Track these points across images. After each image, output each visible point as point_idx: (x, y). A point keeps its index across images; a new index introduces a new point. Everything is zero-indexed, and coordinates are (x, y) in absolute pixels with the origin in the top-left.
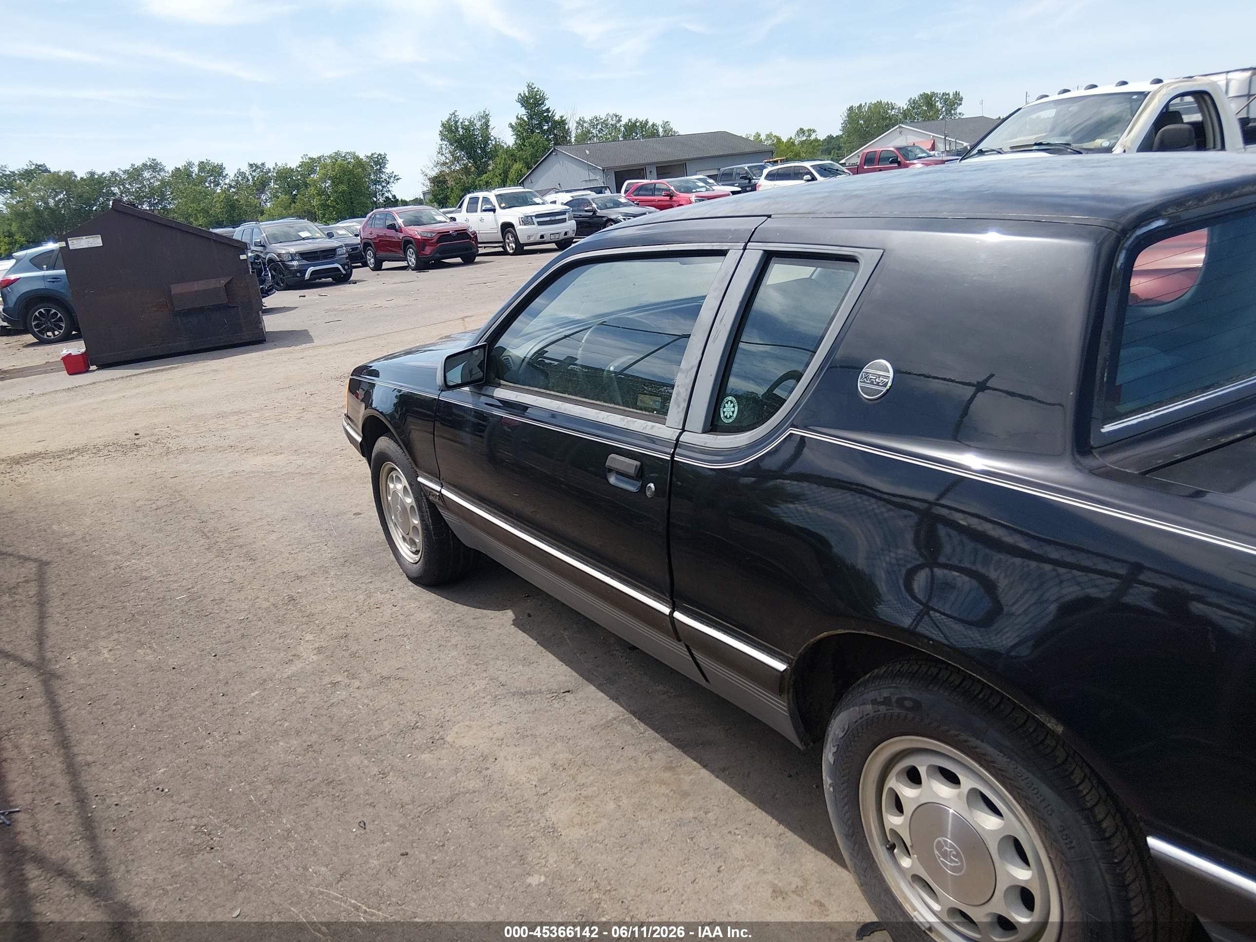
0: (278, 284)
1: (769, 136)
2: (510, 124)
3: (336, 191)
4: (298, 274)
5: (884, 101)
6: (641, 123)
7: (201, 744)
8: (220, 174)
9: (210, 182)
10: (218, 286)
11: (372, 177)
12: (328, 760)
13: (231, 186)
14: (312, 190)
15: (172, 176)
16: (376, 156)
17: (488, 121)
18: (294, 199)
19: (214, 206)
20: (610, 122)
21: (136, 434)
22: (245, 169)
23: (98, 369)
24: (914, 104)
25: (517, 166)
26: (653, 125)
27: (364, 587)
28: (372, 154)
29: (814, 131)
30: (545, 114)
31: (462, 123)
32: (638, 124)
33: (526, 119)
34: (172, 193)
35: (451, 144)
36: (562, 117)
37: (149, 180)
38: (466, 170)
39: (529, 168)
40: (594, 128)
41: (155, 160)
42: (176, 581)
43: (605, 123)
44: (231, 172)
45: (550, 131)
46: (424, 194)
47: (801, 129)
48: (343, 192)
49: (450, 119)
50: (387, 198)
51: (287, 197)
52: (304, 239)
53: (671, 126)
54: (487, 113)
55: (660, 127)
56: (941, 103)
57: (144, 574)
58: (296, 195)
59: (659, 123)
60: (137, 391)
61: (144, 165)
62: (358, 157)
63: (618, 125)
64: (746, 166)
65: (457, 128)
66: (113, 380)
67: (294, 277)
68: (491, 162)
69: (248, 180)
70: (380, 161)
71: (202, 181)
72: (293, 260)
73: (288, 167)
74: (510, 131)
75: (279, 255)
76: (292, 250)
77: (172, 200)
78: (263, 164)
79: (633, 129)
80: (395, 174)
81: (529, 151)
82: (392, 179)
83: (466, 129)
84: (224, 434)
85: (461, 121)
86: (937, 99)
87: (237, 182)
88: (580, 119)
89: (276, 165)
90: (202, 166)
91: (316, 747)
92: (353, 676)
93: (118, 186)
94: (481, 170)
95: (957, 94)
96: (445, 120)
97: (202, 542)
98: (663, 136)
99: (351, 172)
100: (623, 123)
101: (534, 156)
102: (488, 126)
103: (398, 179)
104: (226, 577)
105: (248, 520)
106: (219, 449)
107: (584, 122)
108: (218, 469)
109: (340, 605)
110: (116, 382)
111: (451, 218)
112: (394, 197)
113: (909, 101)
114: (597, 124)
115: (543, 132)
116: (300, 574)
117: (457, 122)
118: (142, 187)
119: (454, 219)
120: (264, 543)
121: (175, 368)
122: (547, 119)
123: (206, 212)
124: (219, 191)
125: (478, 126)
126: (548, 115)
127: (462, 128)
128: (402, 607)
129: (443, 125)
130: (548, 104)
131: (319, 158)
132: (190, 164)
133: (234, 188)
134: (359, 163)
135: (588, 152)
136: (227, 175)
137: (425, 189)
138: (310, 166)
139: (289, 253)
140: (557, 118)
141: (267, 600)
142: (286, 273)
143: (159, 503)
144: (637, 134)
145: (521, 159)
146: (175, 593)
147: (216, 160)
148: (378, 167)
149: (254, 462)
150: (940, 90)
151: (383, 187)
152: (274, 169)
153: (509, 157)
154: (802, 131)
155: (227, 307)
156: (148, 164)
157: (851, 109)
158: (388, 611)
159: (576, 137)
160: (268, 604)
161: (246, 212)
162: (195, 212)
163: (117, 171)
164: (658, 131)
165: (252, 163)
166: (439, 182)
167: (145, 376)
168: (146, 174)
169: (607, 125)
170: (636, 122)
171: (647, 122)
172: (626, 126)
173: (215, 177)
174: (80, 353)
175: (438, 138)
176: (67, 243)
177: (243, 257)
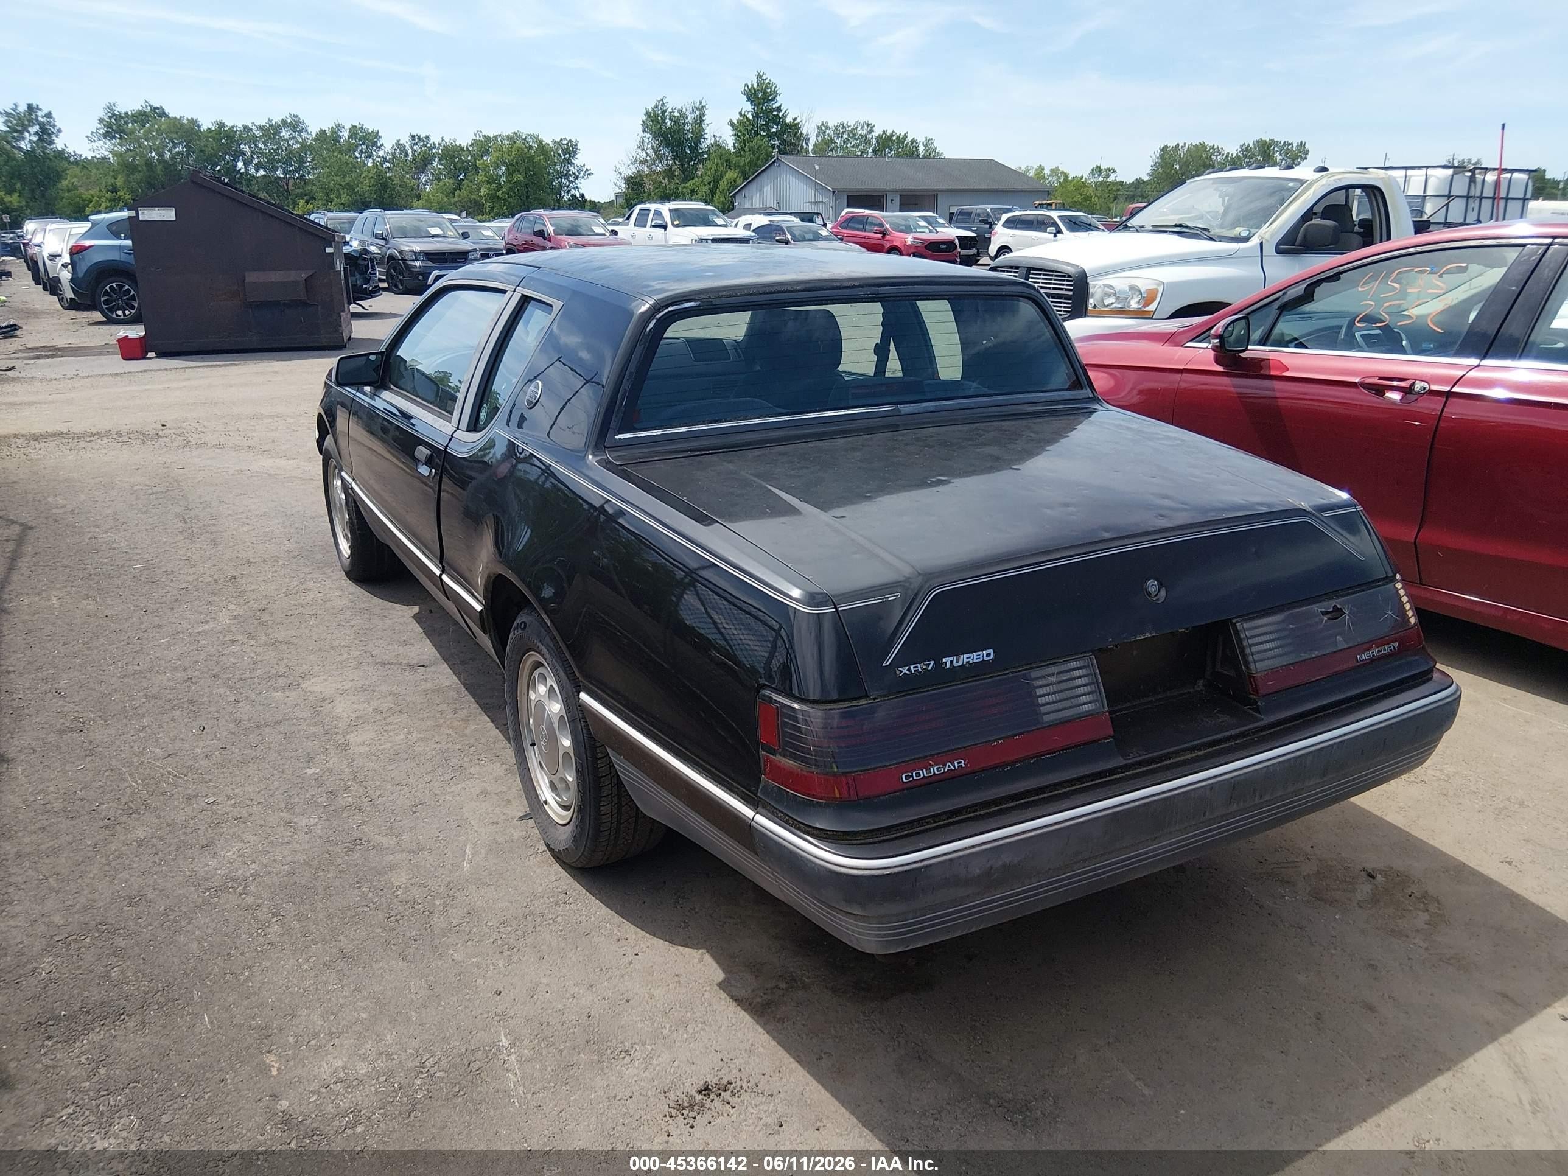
0: (396, 286)
1: (1054, 171)
2: (731, 121)
3: (510, 181)
4: (420, 277)
5: (1209, 143)
6: (898, 137)
7: (105, 668)
8: (374, 144)
9: (361, 152)
10: (298, 279)
11: (558, 168)
12: (199, 689)
13: (385, 160)
14: (481, 177)
15: (316, 140)
16: (566, 142)
17: (704, 115)
18: (459, 185)
19: (362, 183)
20: (860, 131)
21: (163, 426)
22: (405, 140)
23: (156, 357)
24: (1246, 150)
25: (731, 175)
26: (913, 141)
27: (302, 576)
28: (561, 140)
29: (1114, 172)
30: (775, 113)
31: (670, 113)
32: (894, 138)
33: (751, 118)
34: (313, 160)
35: (655, 138)
36: (795, 119)
37: (287, 141)
38: (669, 173)
39: (745, 179)
40: (838, 137)
41: (297, 116)
42: (139, 554)
43: (853, 132)
44: (387, 143)
45: (779, 135)
46: (616, 196)
47: (1098, 167)
48: (518, 183)
49: (657, 107)
50: (574, 196)
51: (451, 181)
52: (433, 236)
53: (935, 144)
54: (703, 104)
55: (921, 145)
56: (1281, 155)
57: (115, 545)
58: (463, 180)
59: (921, 139)
60: (185, 384)
61: (284, 122)
62: (541, 142)
63: (869, 136)
64: (988, 208)
65: (663, 119)
66: (166, 370)
67: (414, 280)
68: (701, 166)
69: (407, 155)
70: (569, 150)
71: (350, 149)
72: (416, 259)
73: (458, 144)
74: (729, 131)
75: (401, 252)
76: (417, 248)
77: (313, 168)
78: (427, 137)
79: (886, 142)
80: (586, 167)
81: (747, 157)
82: (582, 173)
83: (675, 120)
84: (249, 434)
85: (669, 110)
86: (1276, 149)
87: (394, 155)
88: (823, 124)
89: (443, 140)
90: (354, 131)
91: (193, 680)
92: (251, 637)
93: (248, 144)
94: (688, 175)
95: (1301, 145)
96: (650, 106)
97: (179, 524)
98: (925, 157)
99: (531, 159)
100: (875, 134)
101: (754, 165)
102: (702, 120)
103: (589, 174)
104: (185, 555)
105: (230, 512)
106: (238, 448)
107: (827, 128)
108: (227, 466)
109: (273, 587)
110: (169, 372)
111: (612, 231)
112: (582, 196)
113: (1241, 147)
114: (843, 133)
115: (771, 136)
116: (251, 560)
117: (665, 111)
118: (278, 149)
119: (615, 233)
120: (234, 532)
121: (236, 365)
122: (777, 120)
123: (350, 187)
124: (370, 164)
125: (690, 118)
126: (778, 115)
127: (670, 119)
128: (325, 595)
129: (647, 113)
130: (780, 101)
131: (496, 137)
132: (339, 127)
133: (389, 162)
134: (543, 148)
135: (817, 167)
136: (382, 145)
137: (618, 191)
138: (484, 145)
139: (412, 251)
140: (788, 120)
141: (211, 576)
142: (406, 274)
143: (155, 489)
144: (891, 150)
145: (737, 166)
146: (135, 563)
147: (370, 126)
148: (567, 156)
149: (266, 463)
150: (1281, 138)
151: (570, 182)
152: (439, 144)
153: (722, 164)
154: (1098, 170)
155: (304, 304)
156: (289, 121)
157: (1165, 149)
158: (311, 596)
159: (815, 145)
160: (210, 579)
161: (399, 194)
162: (337, 186)
163: (250, 126)
164: (917, 150)
165: (414, 133)
166: (635, 184)
167: (201, 369)
168: (285, 134)
169: (855, 135)
170: (892, 135)
171: (905, 136)
172: (878, 138)
173: (368, 147)
174: (137, 337)
175: (640, 129)
176: (137, 213)
177: (329, 250)
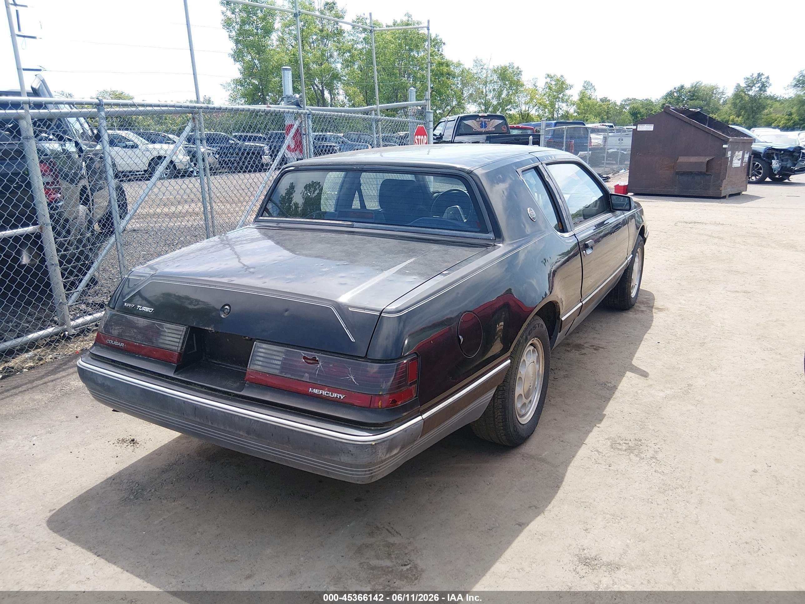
10: (704, 161)
155: (704, 174)
174: (623, 185)
176: (637, 127)
177: (724, 146)
